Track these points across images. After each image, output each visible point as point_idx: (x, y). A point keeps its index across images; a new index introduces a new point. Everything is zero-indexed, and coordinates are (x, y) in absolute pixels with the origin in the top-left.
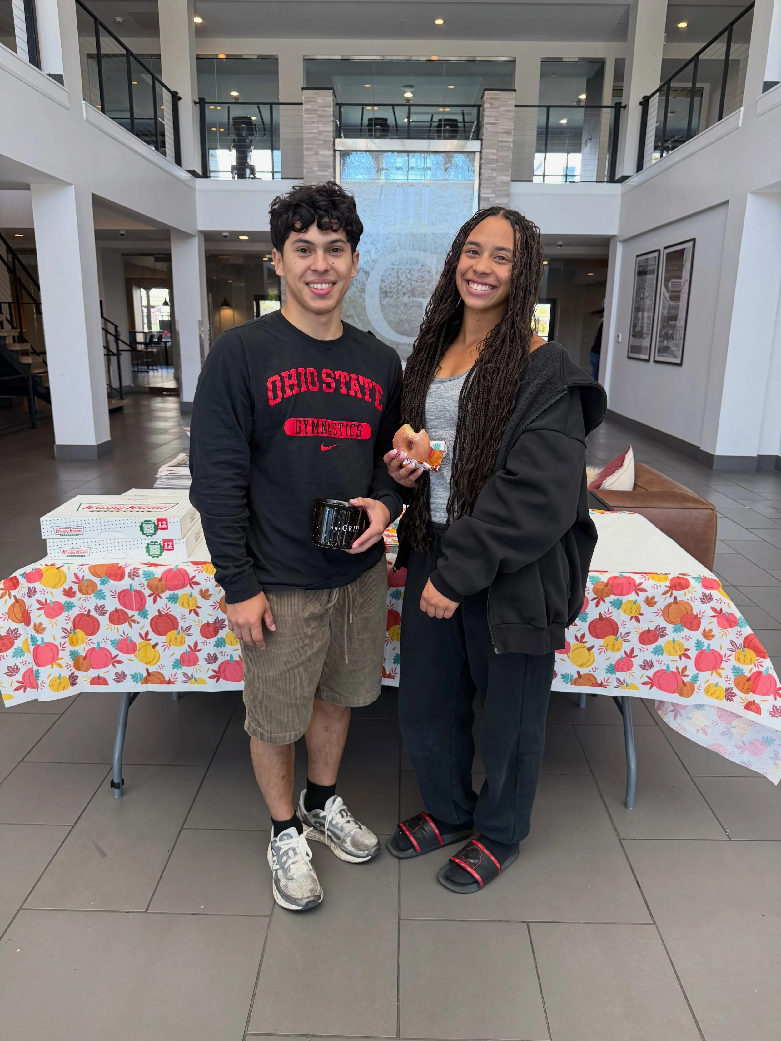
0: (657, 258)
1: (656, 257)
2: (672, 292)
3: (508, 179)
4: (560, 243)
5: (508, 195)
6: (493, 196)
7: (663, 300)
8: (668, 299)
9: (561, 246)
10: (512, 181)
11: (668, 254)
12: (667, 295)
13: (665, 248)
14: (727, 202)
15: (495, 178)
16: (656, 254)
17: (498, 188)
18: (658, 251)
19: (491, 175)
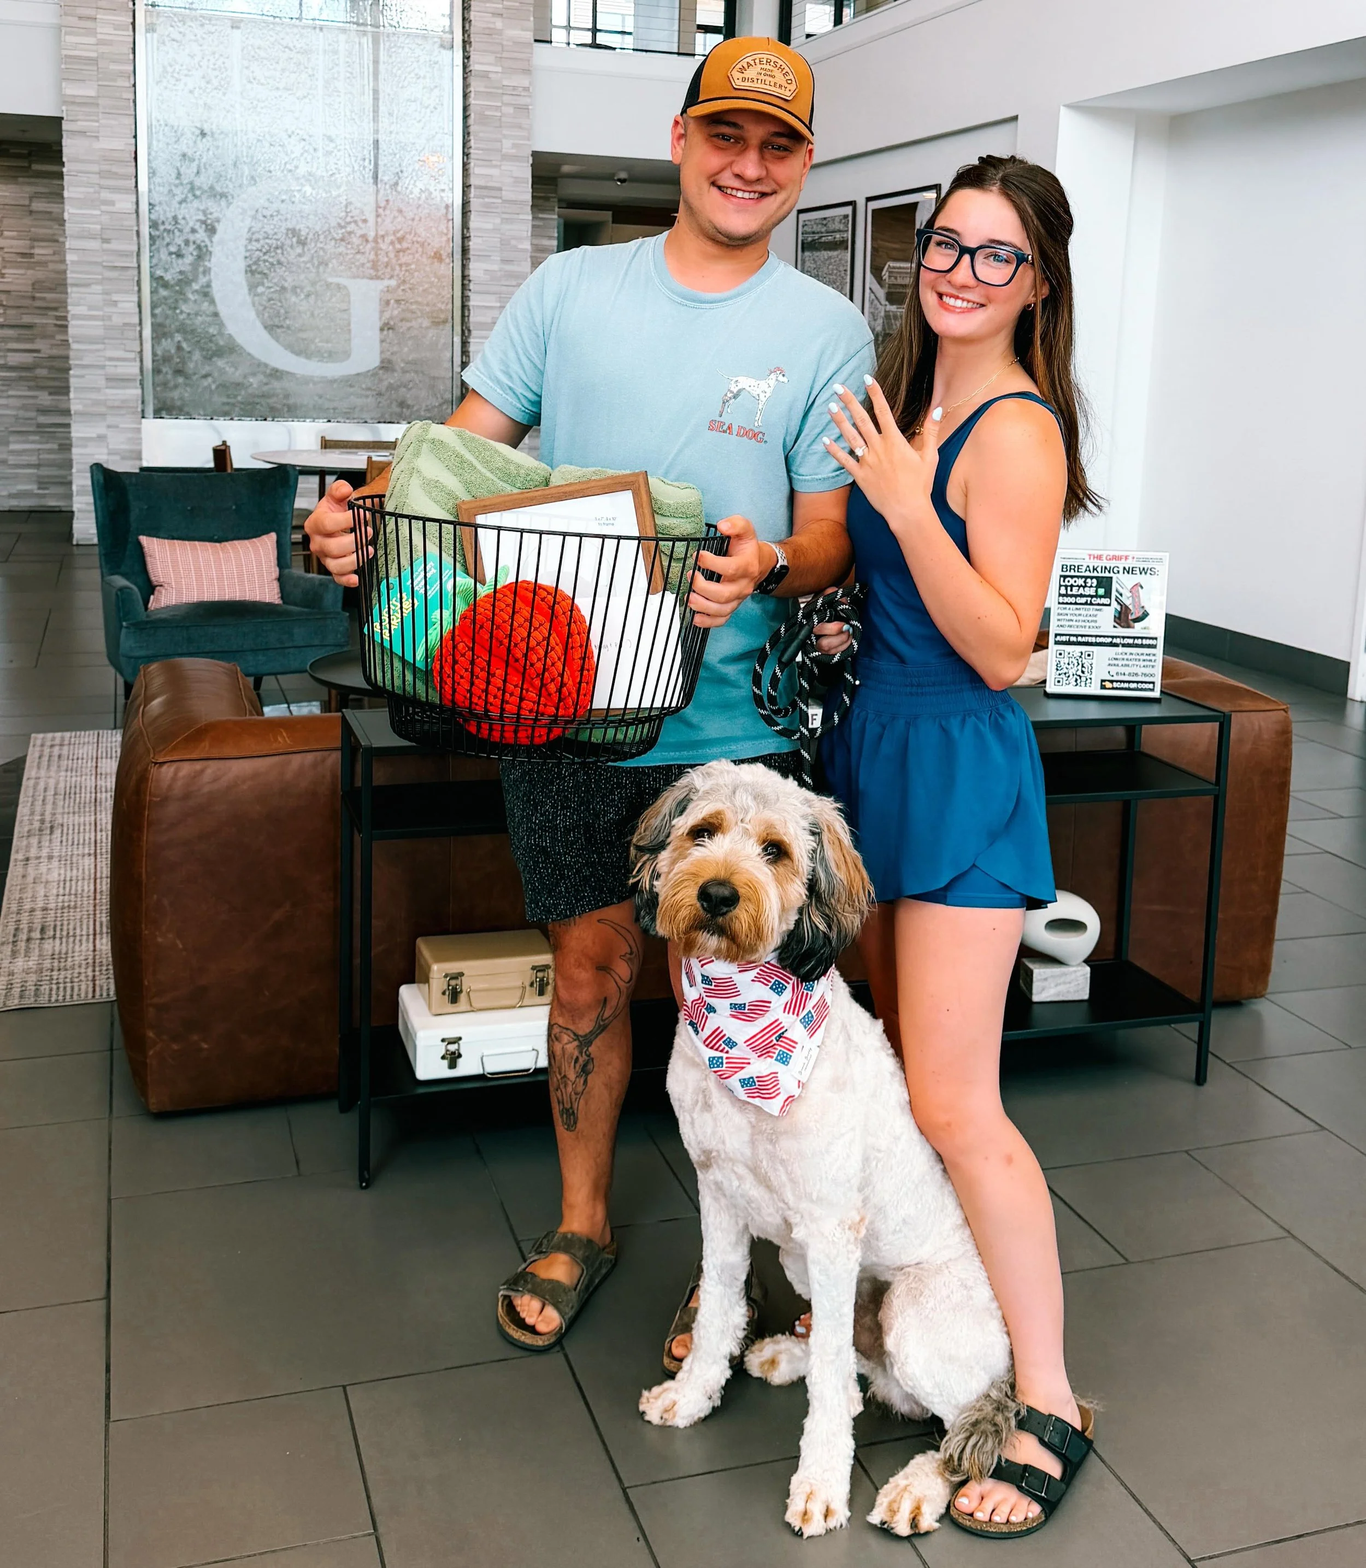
0: (850, 218)
1: (846, 217)
2: (890, 286)
3: (530, 36)
4: (623, 175)
5: (527, 71)
6: (499, 69)
7: (871, 302)
8: (884, 302)
9: (623, 181)
10: (536, 41)
11: (874, 211)
12: (881, 293)
13: (869, 199)
14: (1015, 118)
15: (500, 33)
16: (848, 210)
17: (505, 55)
18: (852, 204)
19: (492, 26)
